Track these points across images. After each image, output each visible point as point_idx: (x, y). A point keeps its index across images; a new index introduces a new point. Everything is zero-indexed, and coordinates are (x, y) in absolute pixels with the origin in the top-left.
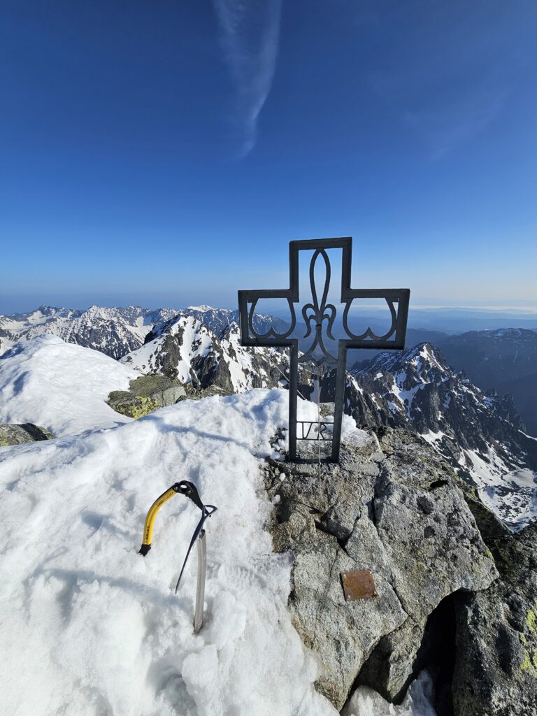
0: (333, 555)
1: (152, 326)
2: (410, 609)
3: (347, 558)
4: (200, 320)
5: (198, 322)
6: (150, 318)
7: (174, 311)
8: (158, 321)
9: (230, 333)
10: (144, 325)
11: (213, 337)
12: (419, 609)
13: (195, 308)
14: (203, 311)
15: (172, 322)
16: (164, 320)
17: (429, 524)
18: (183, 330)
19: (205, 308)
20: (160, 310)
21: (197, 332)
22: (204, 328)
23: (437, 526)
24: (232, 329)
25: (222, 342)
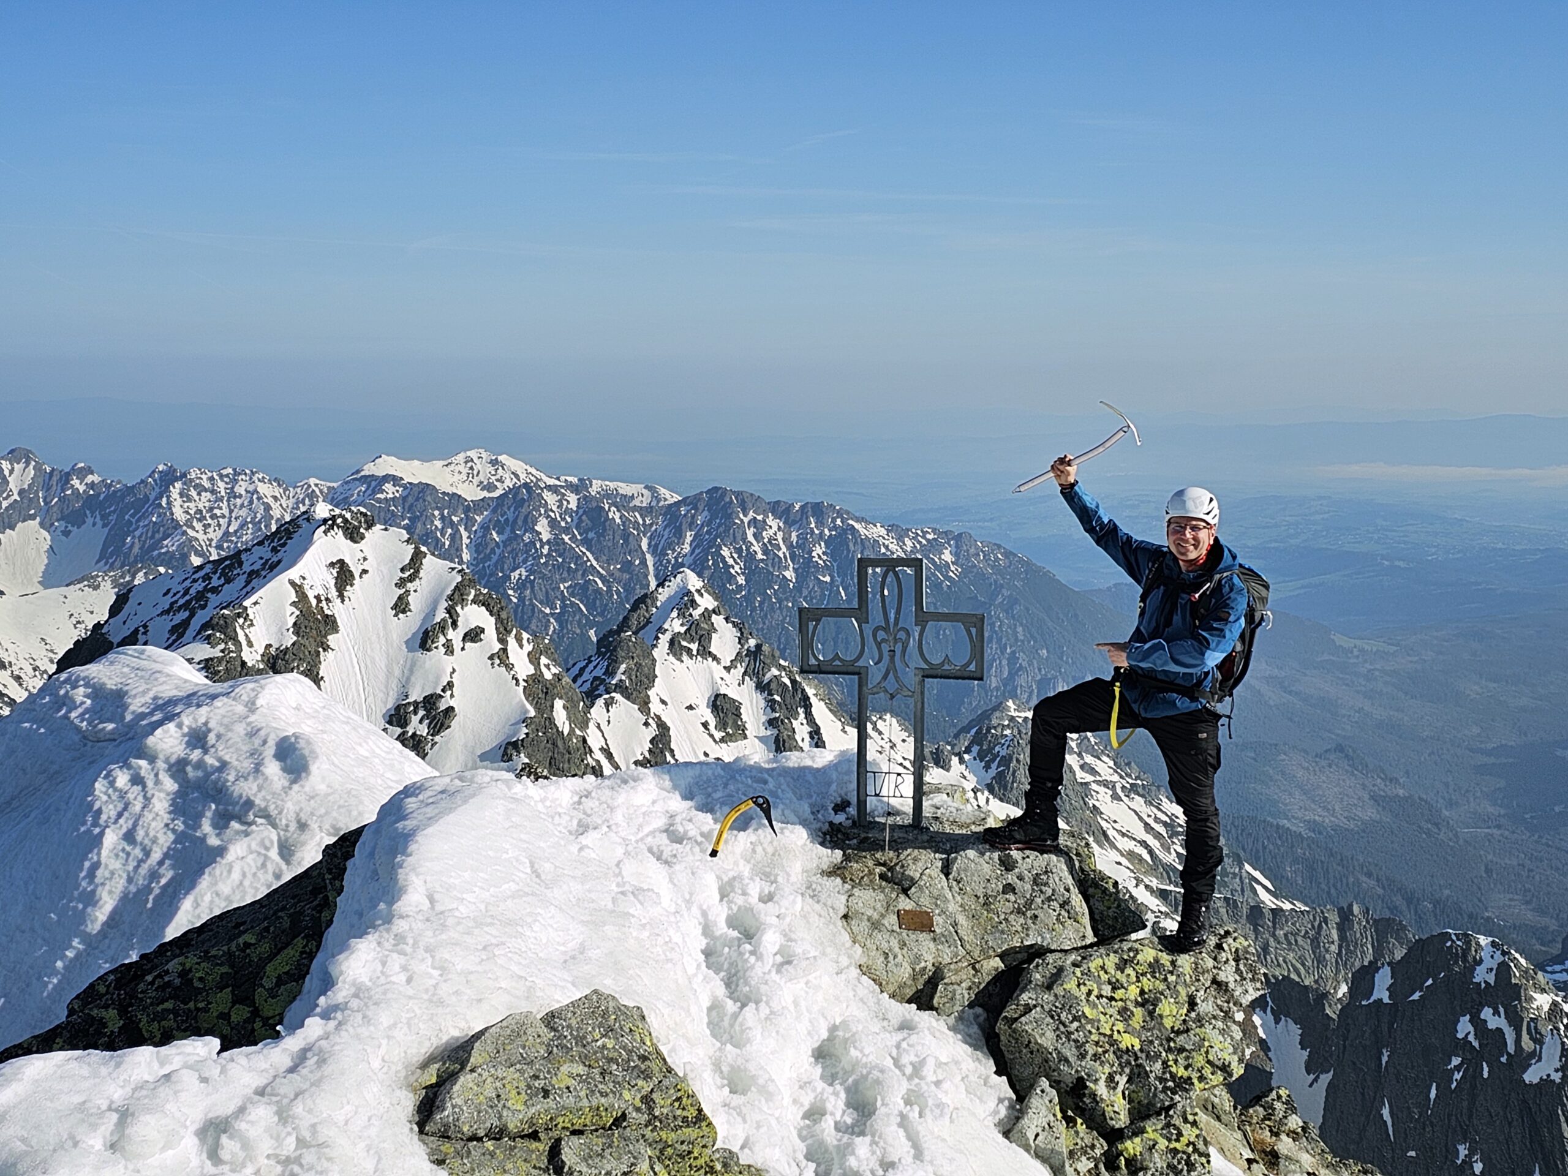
0: (894, 896)
1: (107, 595)
2: (968, 946)
3: (908, 900)
4: (450, 554)
5: (431, 564)
6: (94, 533)
7: (266, 490)
8: (148, 557)
9: (661, 651)
10: (49, 580)
11: (535, 679)
12: (979, 948)
13: (413, 472)
14: (471, 493)
15: (250, 563)
16: (189, 546)
17: (1010, 881)
18: (331, 624)
19: (485, 470)
20: (168, 478)
21: (425, 640)
22: (474, 615)
23: (1018, 884)
24: (676, 625)
25: (598, 711)
